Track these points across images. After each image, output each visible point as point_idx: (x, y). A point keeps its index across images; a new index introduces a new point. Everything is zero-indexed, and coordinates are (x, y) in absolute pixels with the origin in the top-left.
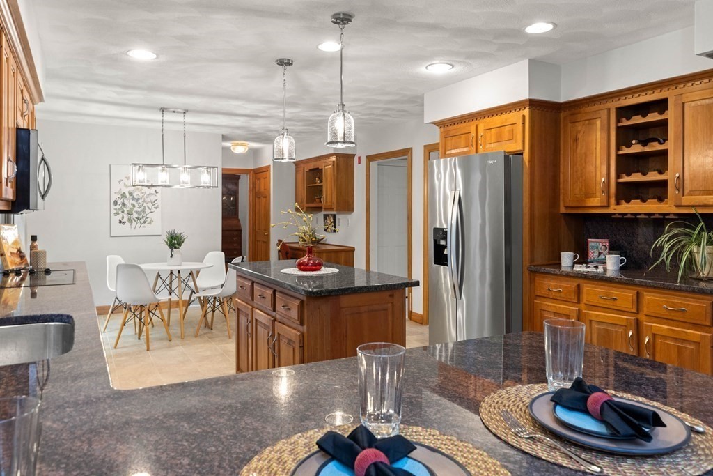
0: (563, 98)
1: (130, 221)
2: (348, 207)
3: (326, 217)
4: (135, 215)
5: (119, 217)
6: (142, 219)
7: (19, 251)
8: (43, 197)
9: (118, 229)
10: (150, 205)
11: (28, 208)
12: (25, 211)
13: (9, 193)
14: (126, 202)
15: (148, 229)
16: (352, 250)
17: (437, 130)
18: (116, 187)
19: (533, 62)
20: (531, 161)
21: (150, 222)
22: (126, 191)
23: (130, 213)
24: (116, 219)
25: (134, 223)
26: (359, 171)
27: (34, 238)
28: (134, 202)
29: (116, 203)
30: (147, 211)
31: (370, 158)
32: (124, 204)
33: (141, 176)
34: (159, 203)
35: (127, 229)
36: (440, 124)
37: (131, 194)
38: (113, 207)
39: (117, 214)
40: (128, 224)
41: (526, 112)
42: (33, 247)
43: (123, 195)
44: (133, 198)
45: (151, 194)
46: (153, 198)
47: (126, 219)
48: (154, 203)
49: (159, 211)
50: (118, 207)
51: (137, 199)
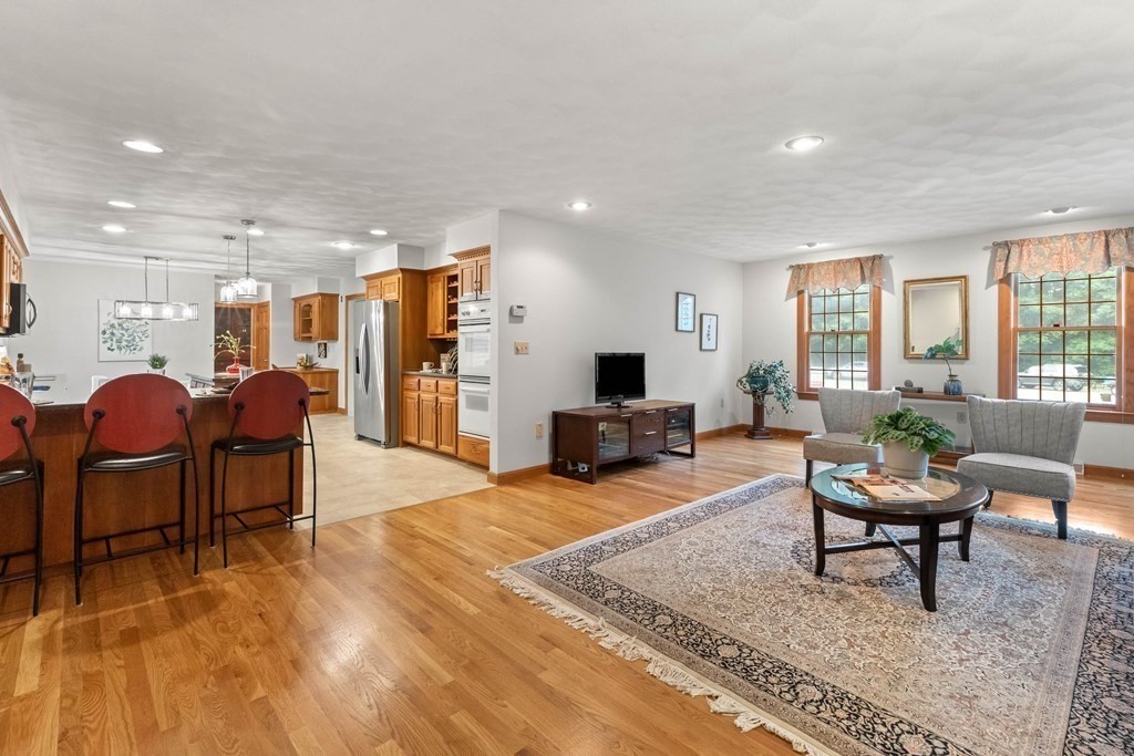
0: (426, 267)
1: (120, 348)
2: (334, 337)
3: (319, 344)
4: (124, 343)
5: (108, 345)
6: (132, 346)
7: (8, 364)
8: (29, 326)
9: (106, 355)
10: (140, 335)
11: (19, 332)
12: (16, 335)
13: (6, 323)
14: (115, 331)
15: (138, 355)
16: (336, 372)
17: (365, 282)
18: (104, 319)
19: (399, 245)
20: (403, 306)
21: (140, 349)
22: (116, 322)
23: (119, 341)
24: (104, 347)
25: (124, 350)
26: (342, 306)
27: (20, 356)
28: (123, 332)
29: (104, 332)
30: (137, 339)
31: (349, 298)
32: (113, 334)
33: (125, 311)
34: (149, 333)
35: (116, 355)
36: (368, 278)
37: (120, 325)
38: (101, 336)
39: (105, 342)
40: (117, 351)
41: (400, 275)
42: (19, 362)
43: (112, 326)
44: (123, 328)
45: (140, 325)
46: (143, 329)
47: (115, 347)
48: (144, 333)
49: (150, 338)
50: (106, 336)
51: (127, 330)
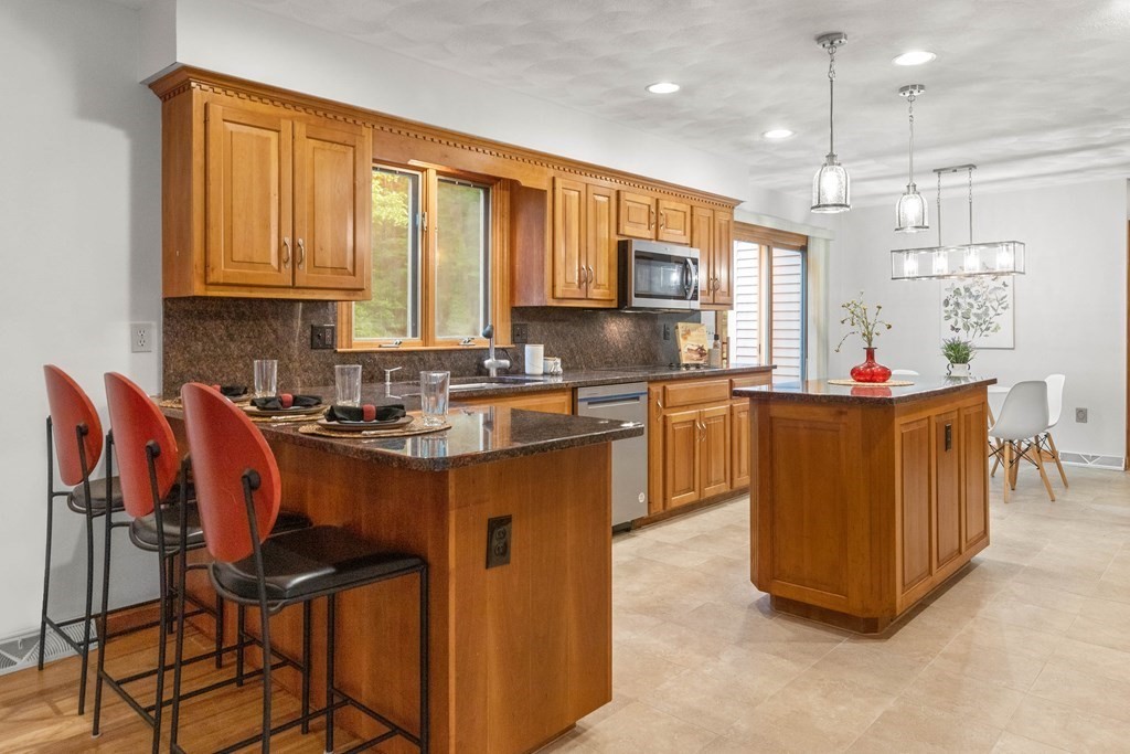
1: (967, 327)
4: (973, 319)
5: (952, 322)
6: (983, 324)
10: (995, 304)
14: (960, 301)
15: (992, 340)
18: (946, 281)
21: (996, 330)
22: (961, 285)
23: (966, 317)
24: (947, 325)
25: (972, 330)
28: (972, 301)
29: (946, 303)
30: (991, 313)
32: (957, 304)
34: (1009, 300)
37: (967, 290)
38: (943, 308)
39: (948, 318)
40: (963, 332)
43: (957, 292)
44: (971, 296)
45: (996, 288)
46: (1001, 294)
47: (960, 325)
48: (1001, 301)
49: (1009, 312)
50: (950, 308)
51: (977, 297)
